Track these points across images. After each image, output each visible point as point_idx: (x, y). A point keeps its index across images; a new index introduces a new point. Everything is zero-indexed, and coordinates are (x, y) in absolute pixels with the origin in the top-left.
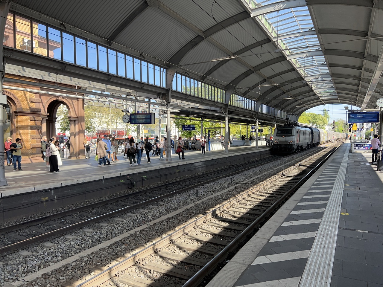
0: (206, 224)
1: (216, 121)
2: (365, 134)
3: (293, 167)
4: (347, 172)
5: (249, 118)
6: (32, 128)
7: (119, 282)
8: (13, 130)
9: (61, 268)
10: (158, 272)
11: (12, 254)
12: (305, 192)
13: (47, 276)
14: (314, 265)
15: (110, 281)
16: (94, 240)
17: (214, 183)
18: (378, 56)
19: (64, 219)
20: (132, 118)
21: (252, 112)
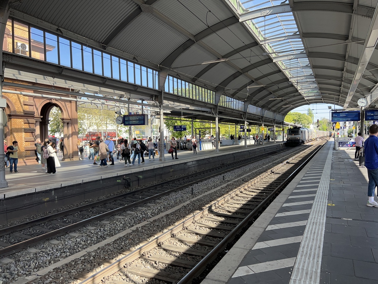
0: (203, 219)
1: (206, 121)
2: (348, 132)
3: (281, 164)
4: (332, 168)
5: (237, 118)
6: (26, 131)
7: (128, 272)
8: (7, 133)
9: (71, 263)
10: (163, 263)
11: (21, 252)
12: (294, 187)
13: (59, 270)
14: (306, 248)
15: (119, 272)
16: (99, 237)
17: (207, 181)
18: (358, 58)
19: (65, 219)
20: (125, 119)
21: (241, 113)
